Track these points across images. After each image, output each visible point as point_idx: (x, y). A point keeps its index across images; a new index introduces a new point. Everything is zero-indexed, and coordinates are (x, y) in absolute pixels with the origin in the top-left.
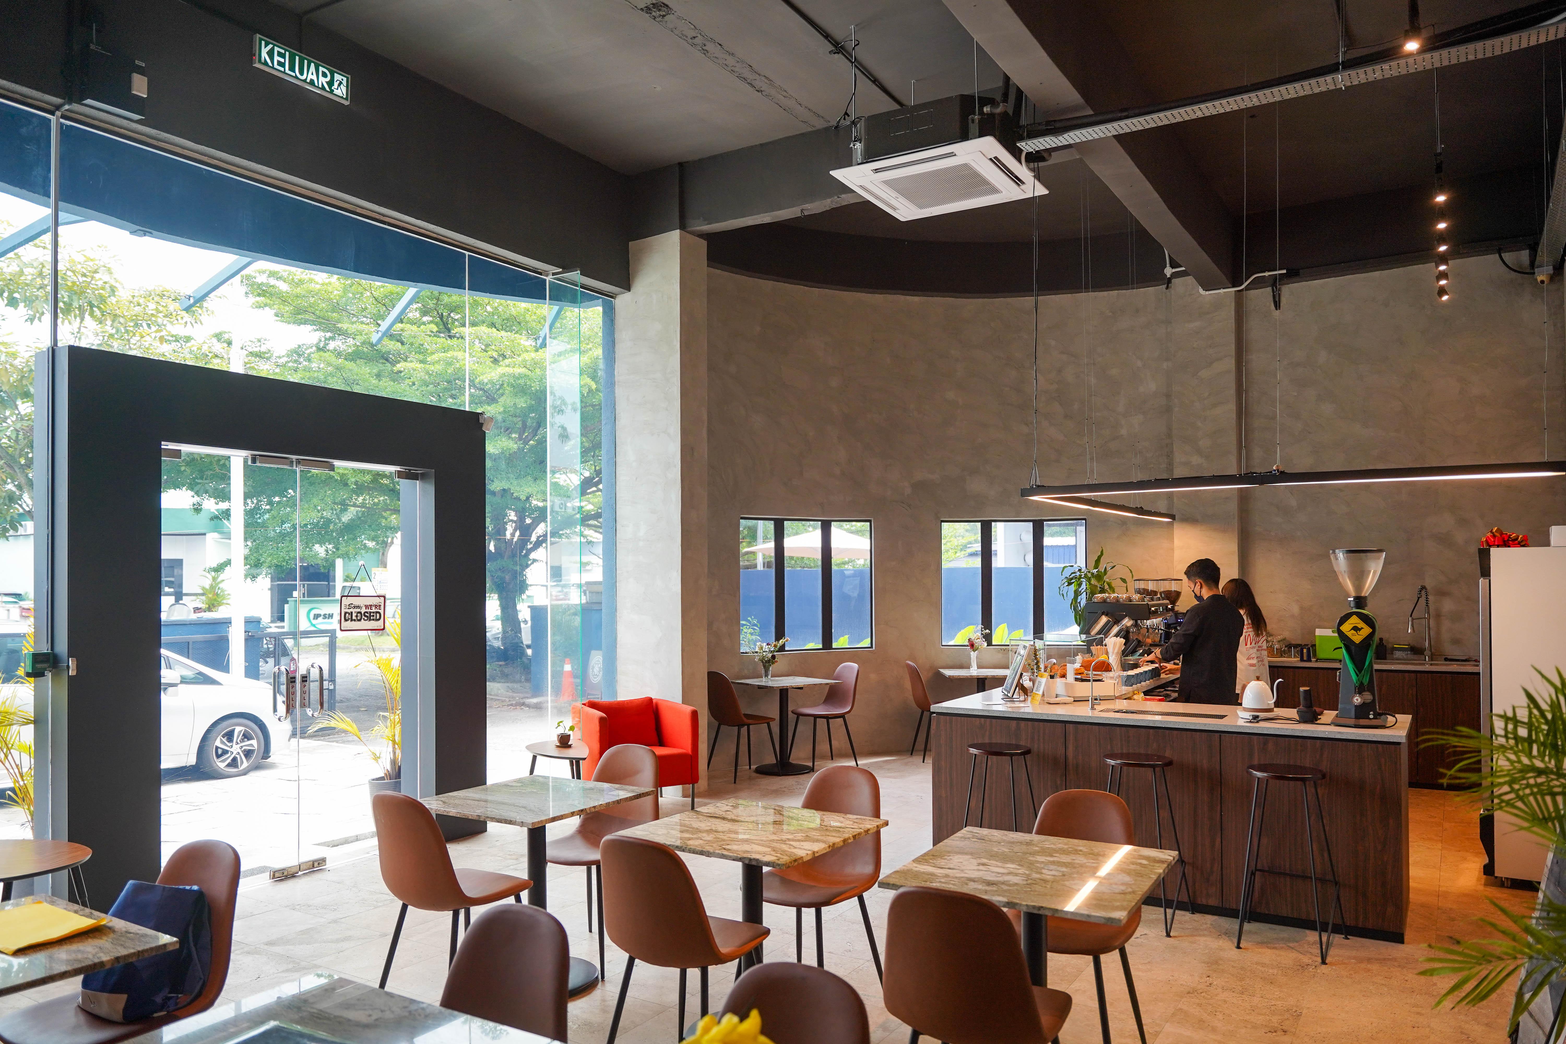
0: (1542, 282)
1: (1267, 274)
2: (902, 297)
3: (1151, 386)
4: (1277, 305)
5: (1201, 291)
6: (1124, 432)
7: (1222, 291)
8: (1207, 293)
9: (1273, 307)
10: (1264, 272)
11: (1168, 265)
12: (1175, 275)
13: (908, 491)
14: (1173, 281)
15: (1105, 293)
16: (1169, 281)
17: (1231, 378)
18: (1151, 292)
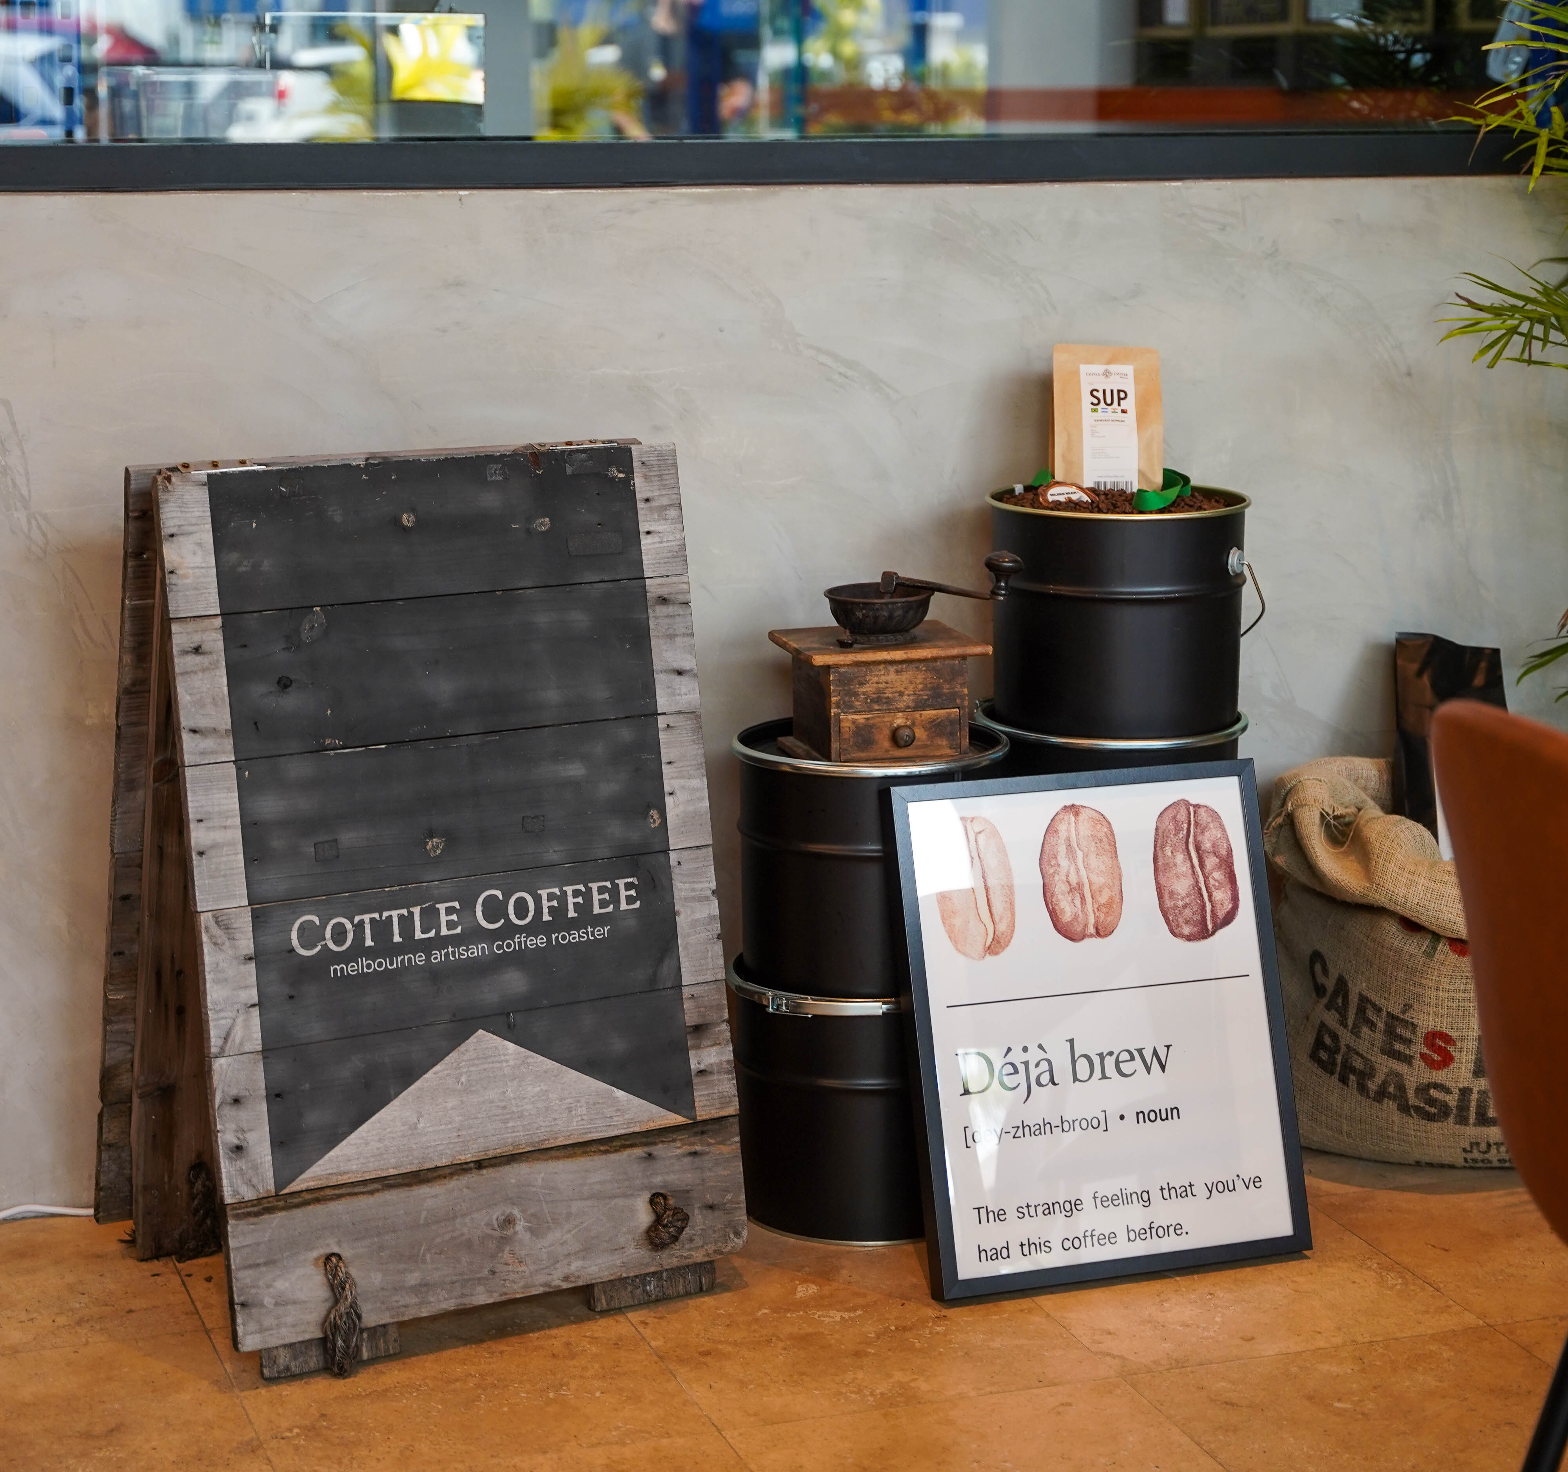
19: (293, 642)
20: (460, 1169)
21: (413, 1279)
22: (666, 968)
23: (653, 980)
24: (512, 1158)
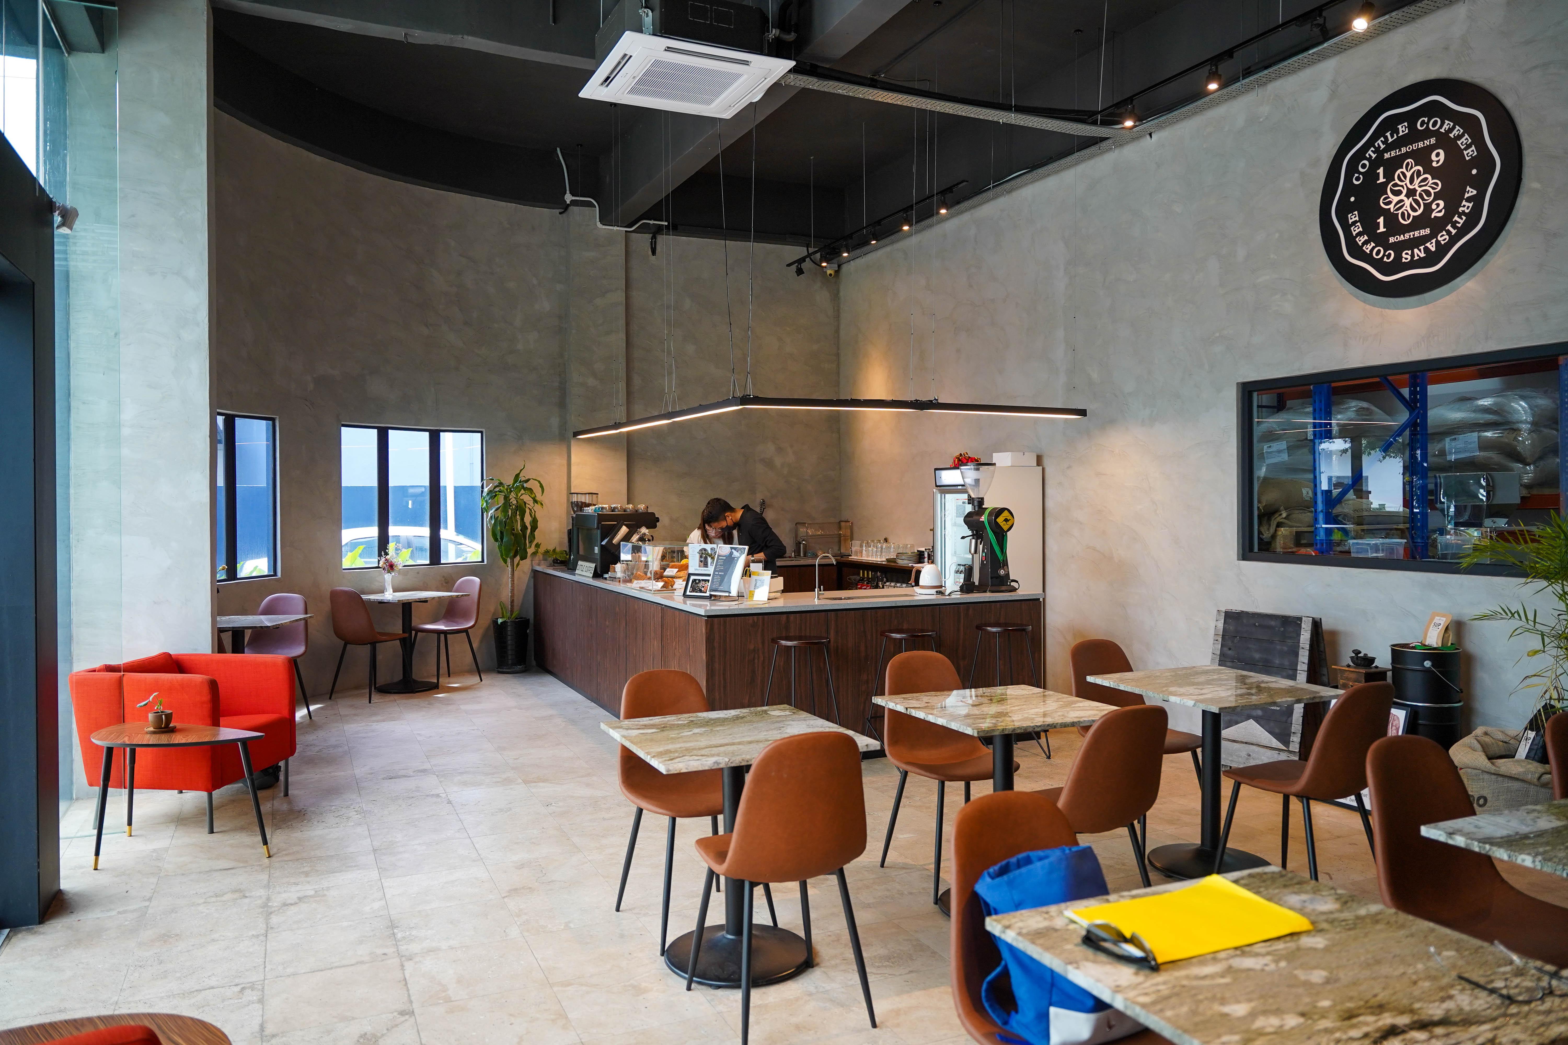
0: (830, 275)
1: (652, 222)
2: (305, 153)
3: (545, 305)
4: (654, 252)
5: (599, 225)
6: (520, 346)
7: (616, 228)
8: (604, 227)
9: (650, 253)
10: (650, 220)
11: (568, 192)
12: (573, 203)
13: (311, 386)
14: (571, 208)
15: (504, 204)
16: (566, 208)
17: (622, 310)
18: (545, 214)
19: (1233, 642)
20: (1242, 742)
21: (1230, 759)
22: (1289, 719)
23: (1287, 720)
24: (1252, 744)
